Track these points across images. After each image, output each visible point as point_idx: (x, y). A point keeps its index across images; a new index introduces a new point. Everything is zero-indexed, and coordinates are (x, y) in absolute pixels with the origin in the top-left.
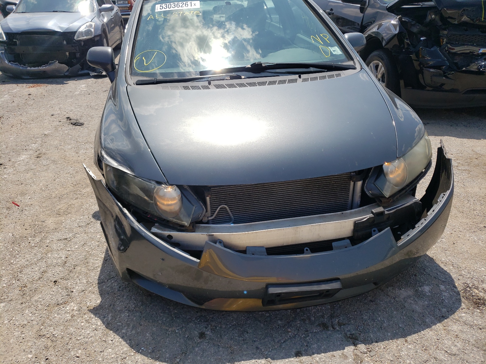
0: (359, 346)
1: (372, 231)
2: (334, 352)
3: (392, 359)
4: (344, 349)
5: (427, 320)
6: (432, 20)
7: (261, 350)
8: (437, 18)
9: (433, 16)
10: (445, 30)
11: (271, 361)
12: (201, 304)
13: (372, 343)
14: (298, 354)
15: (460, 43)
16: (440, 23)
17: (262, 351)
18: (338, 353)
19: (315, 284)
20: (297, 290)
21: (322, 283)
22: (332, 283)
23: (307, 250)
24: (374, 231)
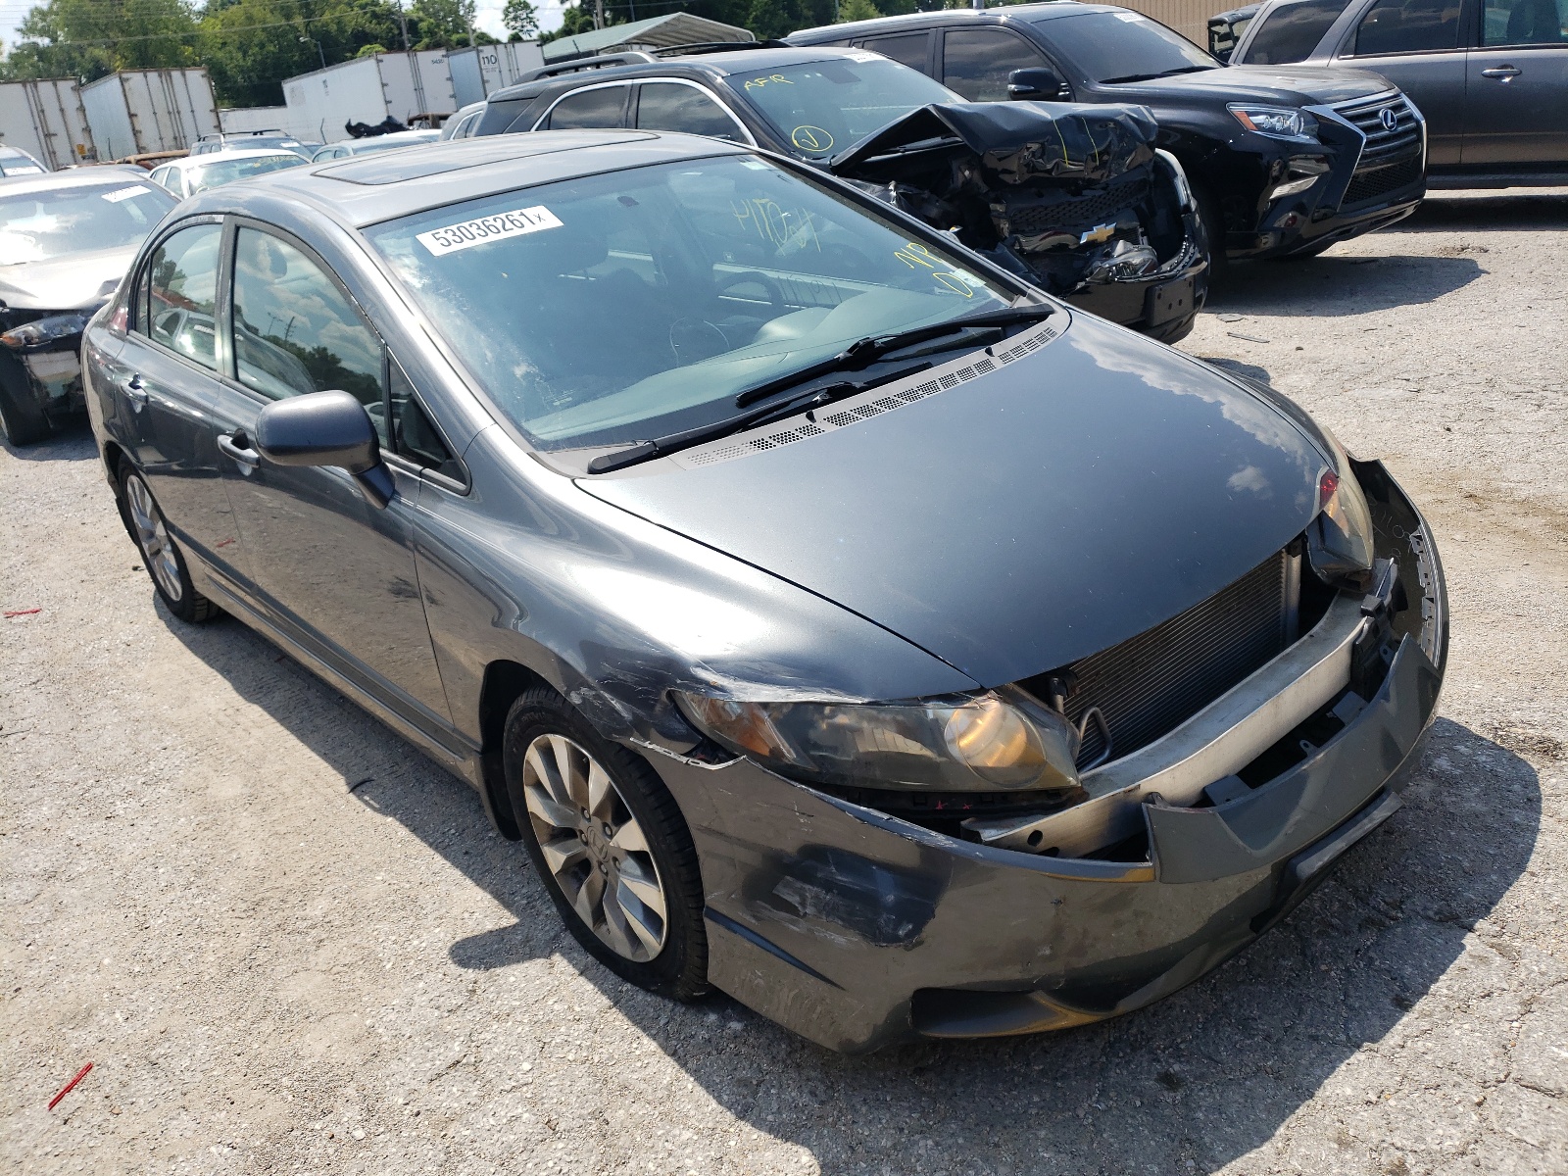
0: (1477, 926)
1: (1382, 654)
2: (1456, 962)
3: (1554, 919)
4: (1463, 947)
5: (1517, 819)
6: (968, 182)
7: (1325, 1037)
8: (976, 176)
9: (967, 173)
10: (998, 201)
11: (1375, 1046)
12: (1111, 1006)
13: (1490, 909)
14: (1403, 1005)
15: (1038, 228)
16: (984, 189)
17: (1330, 1038)
18: (1462, 960)
19: (1361, 815)
20: (1344, 844)
21: (1368, 809)
22: (1384, 800)
23: (1306, 745)
24: (1385, 652)
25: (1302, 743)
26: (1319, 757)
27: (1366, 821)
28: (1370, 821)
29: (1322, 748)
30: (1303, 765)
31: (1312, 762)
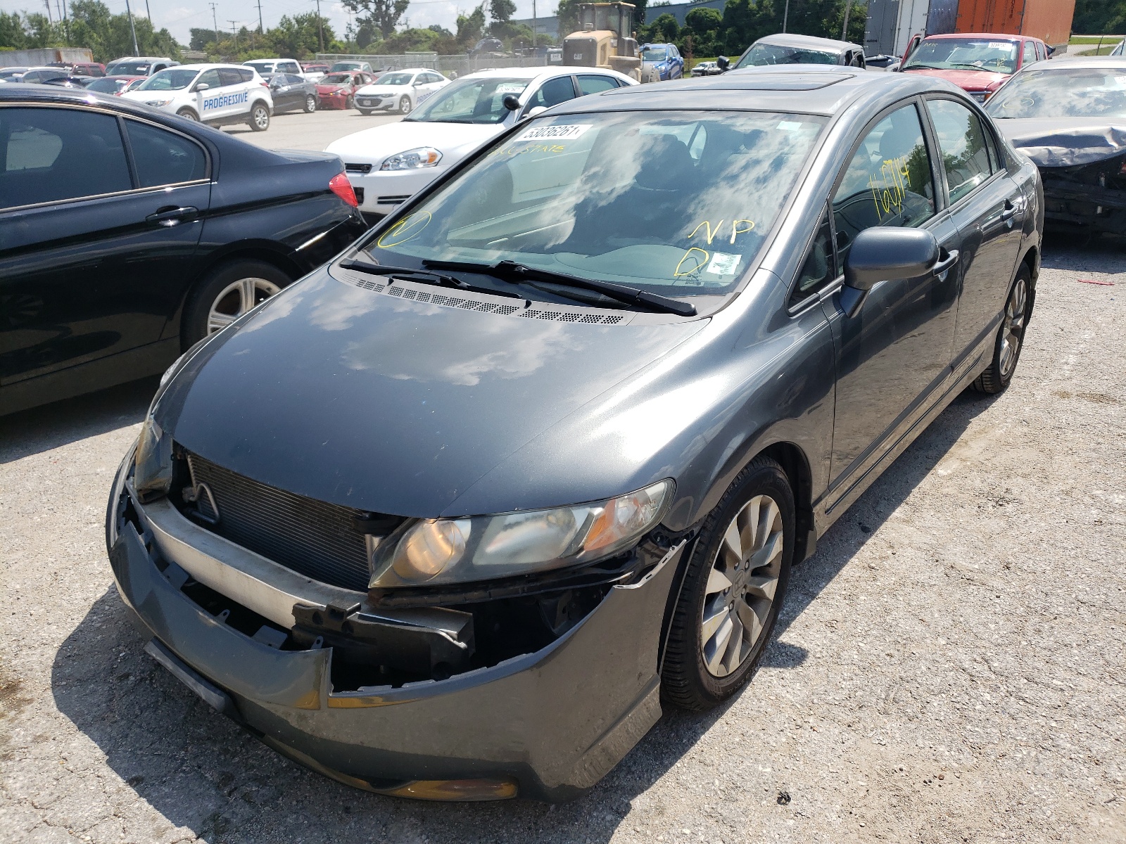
14: (133, 782)
19: (197, 677)
20: (171, 668)
21: (204, 681)
22: (215, 692)
23: (225, 614)
24: (318, 642)
25: (228, 611)
26: (212, 621)
27: (193, 680)
28: (194, 684)
29: (226, 625)
30: (202, 612)
31: (206, 617)
